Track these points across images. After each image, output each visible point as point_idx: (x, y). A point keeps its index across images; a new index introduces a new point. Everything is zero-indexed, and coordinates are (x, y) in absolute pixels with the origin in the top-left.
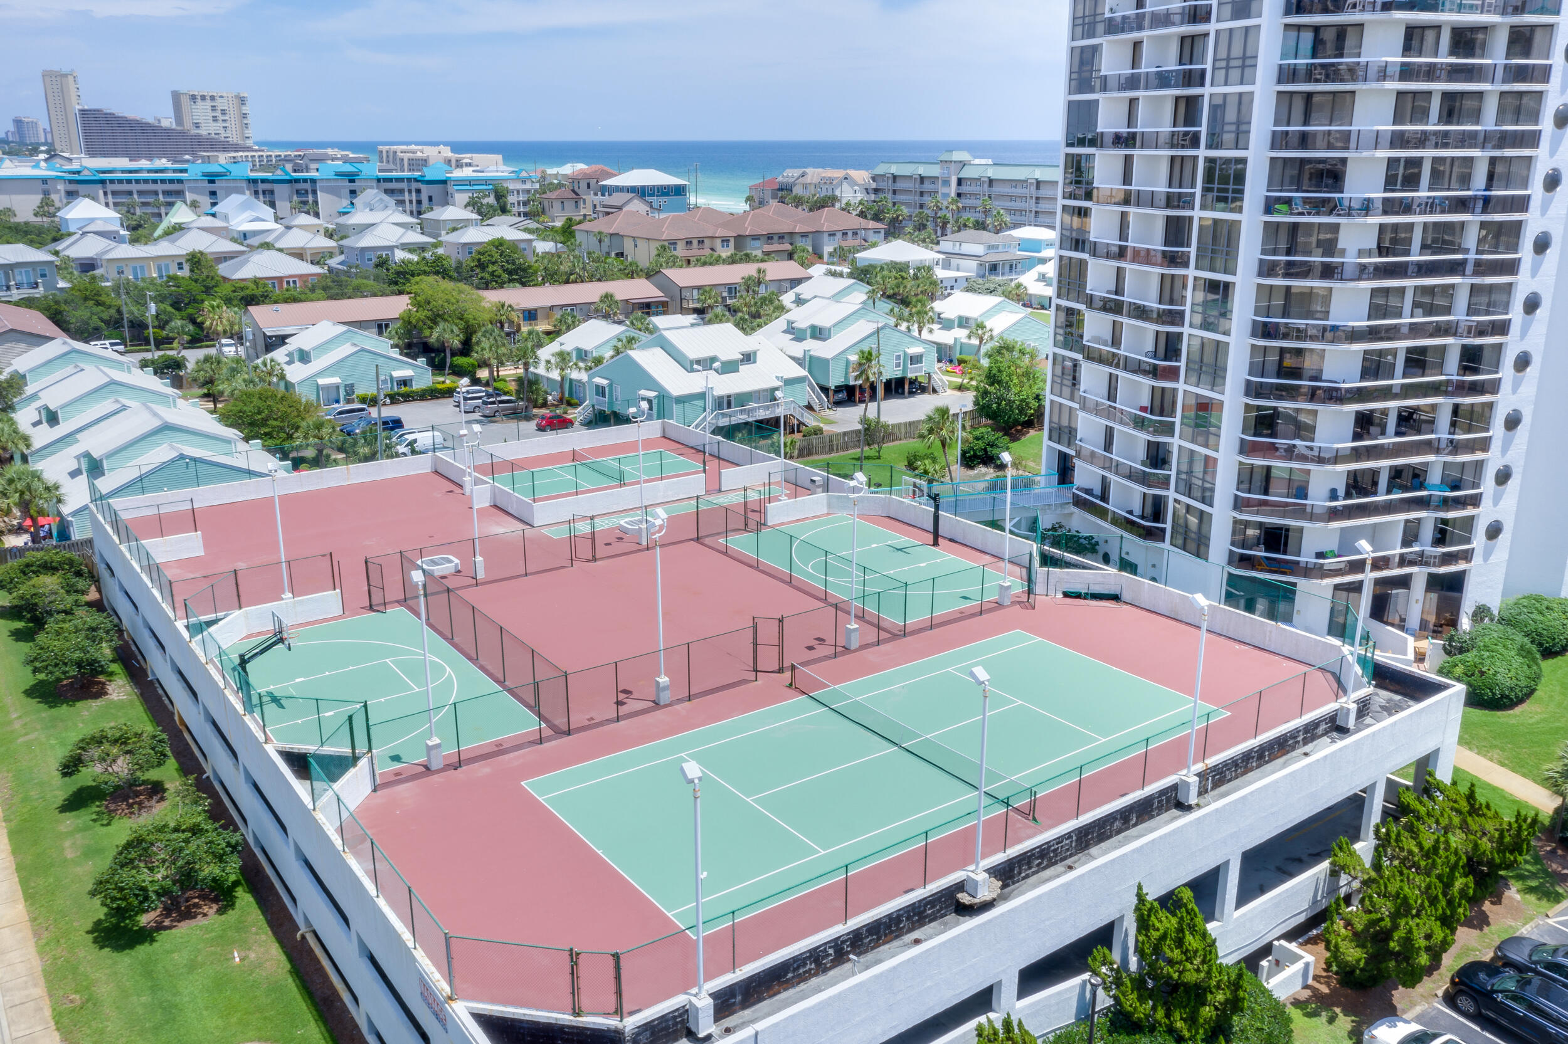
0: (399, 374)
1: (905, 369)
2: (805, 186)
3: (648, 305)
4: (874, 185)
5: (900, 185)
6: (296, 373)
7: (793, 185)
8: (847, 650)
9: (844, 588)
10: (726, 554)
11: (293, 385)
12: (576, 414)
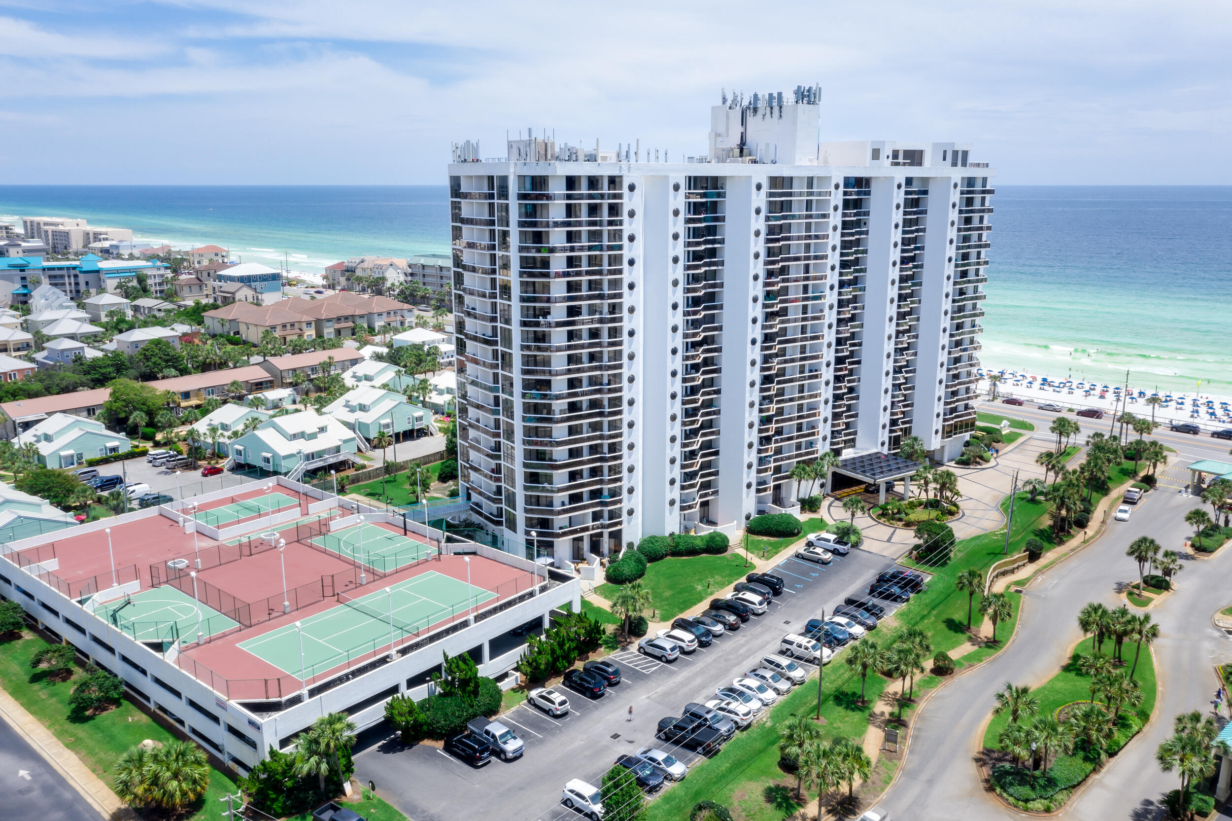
0: (111, 444)
1: (413, 425)
2: (364, 270)
3: (261, 383)
4: (410, 271)
5: (427, 271)
6: (45, 449)
7: (355, 268)
8: (361, 585)
9: (361, 559)
10: (311, 547)
11: (44, 457)
12: (225, 464)
